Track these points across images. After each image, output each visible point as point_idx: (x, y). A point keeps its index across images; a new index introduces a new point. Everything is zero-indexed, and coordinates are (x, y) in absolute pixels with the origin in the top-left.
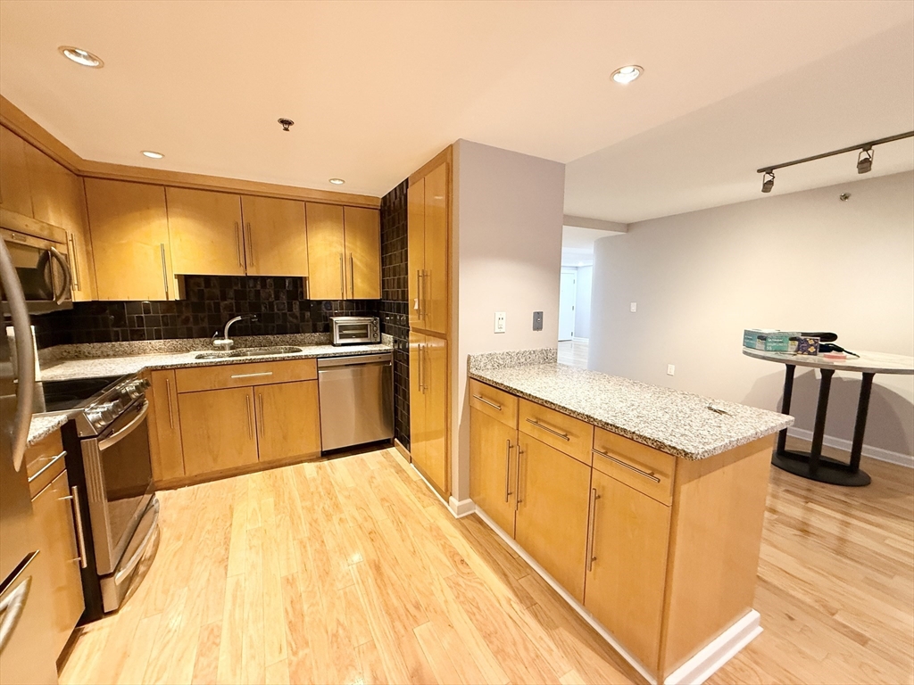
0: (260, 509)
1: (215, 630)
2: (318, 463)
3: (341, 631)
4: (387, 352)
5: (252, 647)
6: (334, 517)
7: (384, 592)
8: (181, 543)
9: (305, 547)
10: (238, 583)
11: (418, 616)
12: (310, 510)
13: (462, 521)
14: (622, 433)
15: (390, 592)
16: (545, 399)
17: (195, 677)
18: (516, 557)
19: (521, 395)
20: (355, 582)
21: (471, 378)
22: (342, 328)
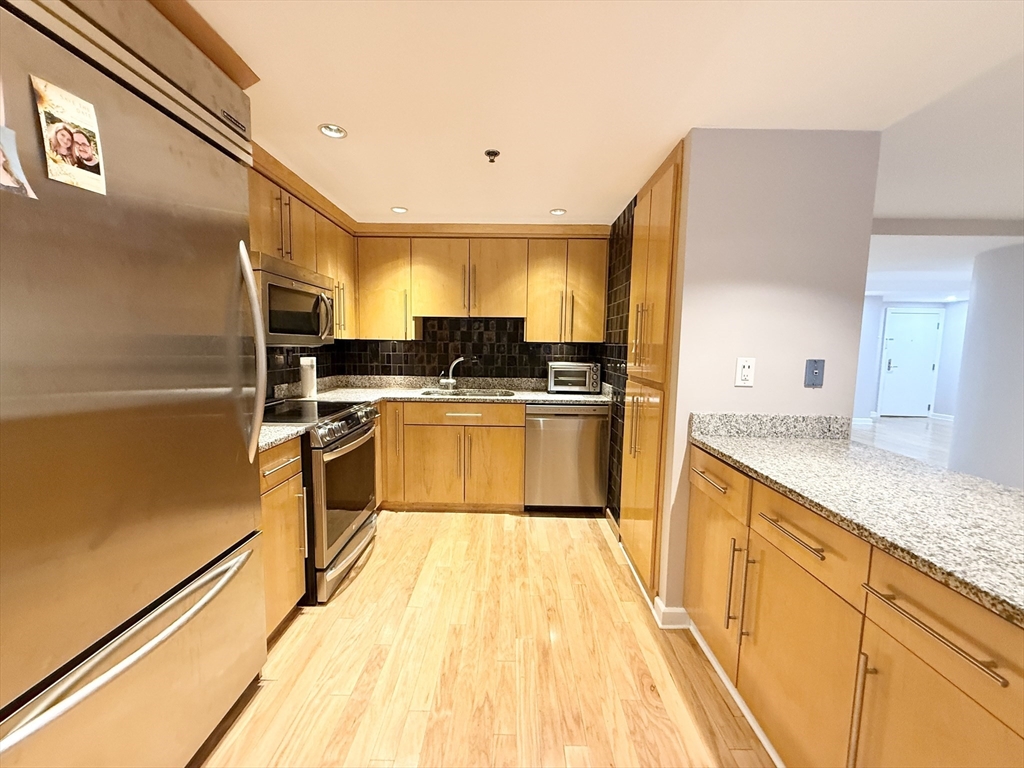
0: (454, 550)
1: (384, 652)
2: (518, 518)
3: (486, 708)
4: (604, 404)
5: (405, 684)
6: (517, 579)
7: (544, 684)
8: (385, 561)
9: (480, 601)
10: (413, 615)
11: (575, 733)
12: (497, 564)
13: (668, 635)
14: (926, 569)
15: (551, 687)
16: (791, 487)
17: (356, 689)
18: (737, 714)
19: (754, 476)
20: (517, 659)
21: (693, 444)
22: (558, 374)
